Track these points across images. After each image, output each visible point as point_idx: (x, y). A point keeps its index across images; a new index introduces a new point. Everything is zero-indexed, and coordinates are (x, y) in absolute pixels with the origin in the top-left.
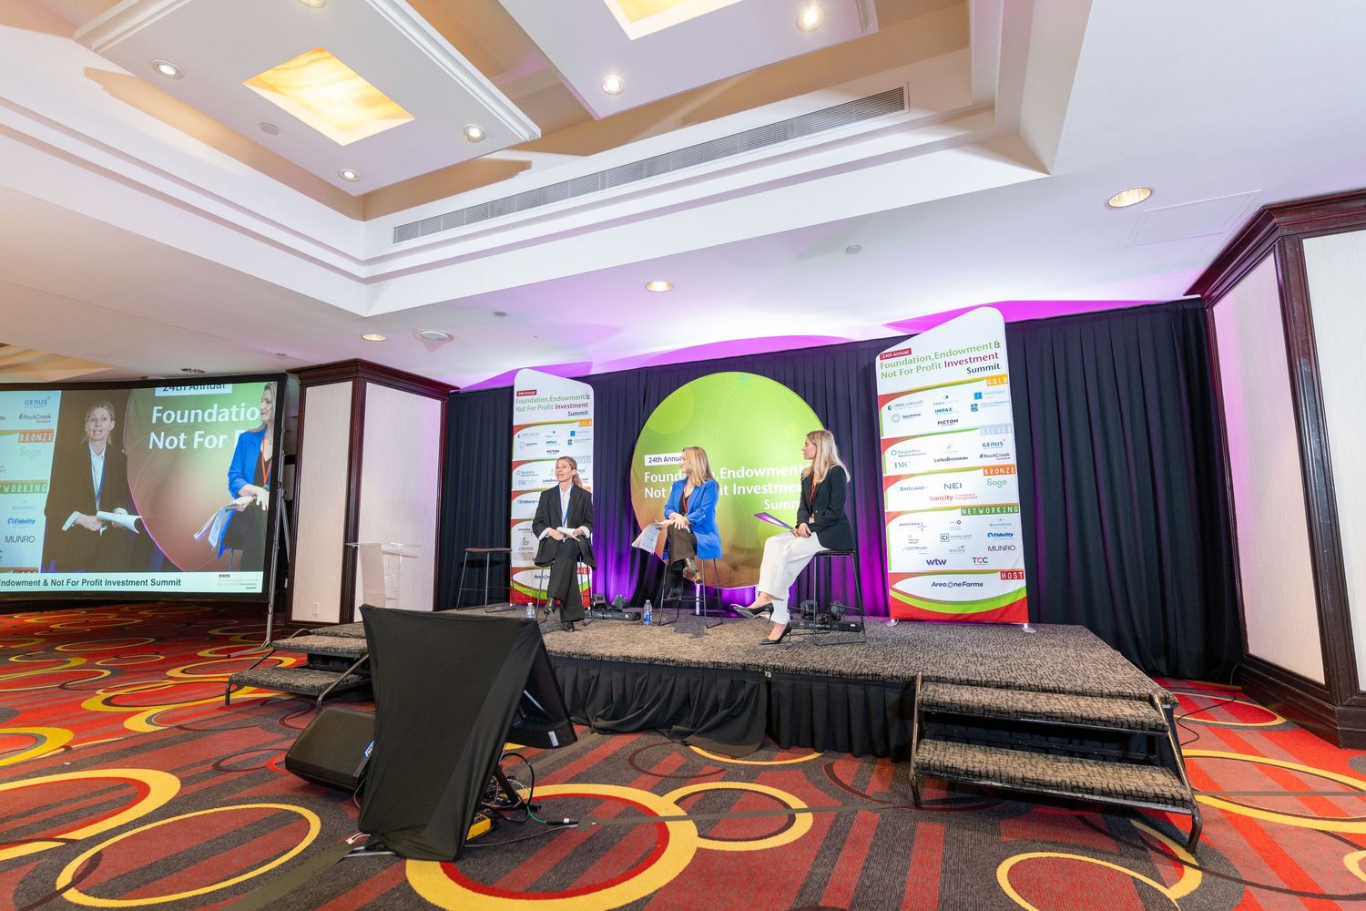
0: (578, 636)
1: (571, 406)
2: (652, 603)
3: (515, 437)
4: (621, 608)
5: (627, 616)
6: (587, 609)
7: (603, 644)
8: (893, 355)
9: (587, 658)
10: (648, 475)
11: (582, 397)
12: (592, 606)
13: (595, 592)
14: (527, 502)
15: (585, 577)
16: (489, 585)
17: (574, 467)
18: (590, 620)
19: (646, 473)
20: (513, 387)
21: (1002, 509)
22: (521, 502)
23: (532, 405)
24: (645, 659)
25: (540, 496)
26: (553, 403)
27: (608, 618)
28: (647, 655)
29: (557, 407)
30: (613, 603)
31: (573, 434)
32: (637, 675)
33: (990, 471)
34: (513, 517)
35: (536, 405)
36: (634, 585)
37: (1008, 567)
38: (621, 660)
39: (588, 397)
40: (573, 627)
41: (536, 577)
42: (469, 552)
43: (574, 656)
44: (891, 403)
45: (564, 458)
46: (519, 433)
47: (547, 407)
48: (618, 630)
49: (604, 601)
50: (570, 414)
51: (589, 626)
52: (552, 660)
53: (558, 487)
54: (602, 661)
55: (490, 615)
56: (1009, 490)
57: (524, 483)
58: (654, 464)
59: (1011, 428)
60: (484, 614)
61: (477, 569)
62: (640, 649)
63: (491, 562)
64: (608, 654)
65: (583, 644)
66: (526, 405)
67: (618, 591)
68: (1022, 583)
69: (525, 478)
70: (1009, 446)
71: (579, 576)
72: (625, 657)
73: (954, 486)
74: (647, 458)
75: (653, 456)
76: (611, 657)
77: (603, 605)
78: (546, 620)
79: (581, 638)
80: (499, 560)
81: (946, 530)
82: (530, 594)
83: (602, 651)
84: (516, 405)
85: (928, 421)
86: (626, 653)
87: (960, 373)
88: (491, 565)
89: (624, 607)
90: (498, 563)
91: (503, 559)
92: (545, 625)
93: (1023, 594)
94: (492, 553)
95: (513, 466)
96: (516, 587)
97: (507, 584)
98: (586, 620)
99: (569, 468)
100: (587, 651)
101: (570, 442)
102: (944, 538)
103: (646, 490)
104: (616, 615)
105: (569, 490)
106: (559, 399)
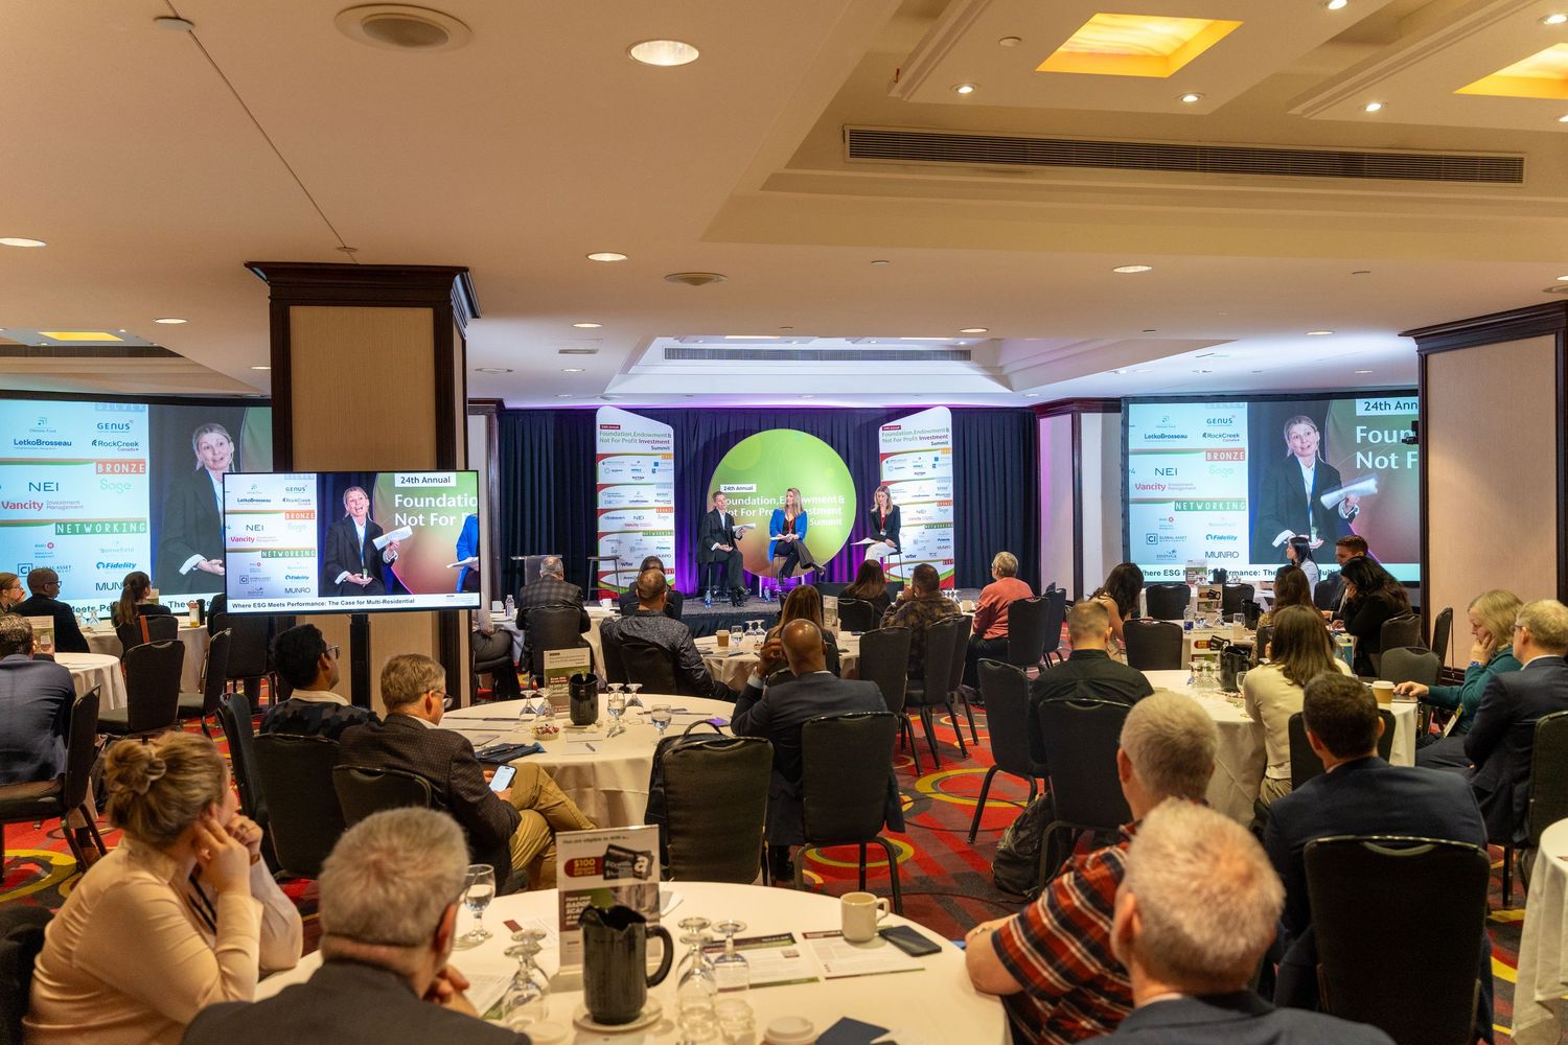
8: (890, 428)
11: (663, 435)
14: (614, 518)
20: (595, 419)
21: (945, 525)
23: (615, 437)
26: (637, 438)
29: (641, 442)
31: (656, 464)
33: (941, 503)
35: (620, 438)
37: (947, 558)
44: (889, 459)
47: (632, 441)
56: (948, 515)
57: (610, 502)
59: (952, 480)
66: (610, 437)
68: (952, 567)
70: (950, 490)
73: (921, 512)
81: (917, 538)
85: (908, 473)
87: (927, 444)
93: (953, 573)
95: (599, 488)
101: (654, 472)
102: (915, 542)
106: (643, 435)
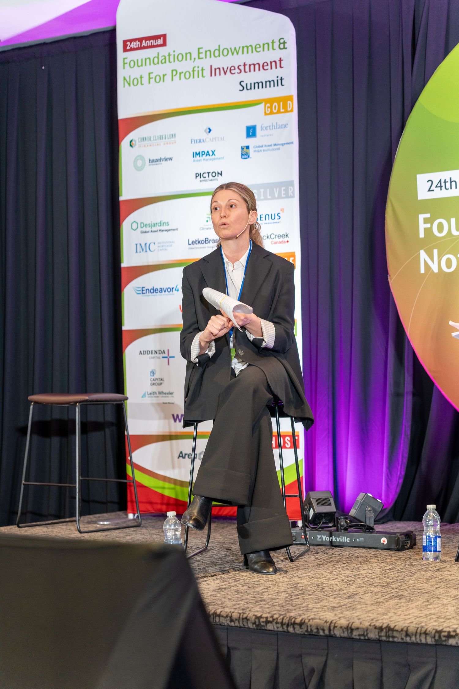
0: (276, 583)
1: (245, 68)
2: (441, 511)
3: (124, 145)
4: (370, 522)
5: (384, 540)
6: (294, 525)
7: (334, 602)
9: (298, 630)
10: (426, 221)
11: (268, 46)
12: (305, 518)
13: (311, 487)
14: (154, 291)
15: (288, 454)
16: (81, 474)
17: (251, 207)
18: (303, 548)
19: (421, 217)
20: (113, 32)
22: (143, 291)
23: (159, 69)
24: (426, 633)
25: (181, 276)
26: (206, 63)
27: (341, 546)
28: (432, 625)
29: (214, 71)
30: (353, 512)
31: (251, 132)
32: (410, 667)
34: (128, 325)
35: (165, 69)
36: (400, 471)
38: (373, 635)
39: (283, 45)
40: (271, 562)
41: (182, 455)
42: (36, 403)
43: (270, 627)
45: (227, 186)
46: (133, 135)
47: (192, 74)
48: (364, 570)
49: (332, 508)
50: (244, 87)
51: (301, 561)
52: (222, 635)
53: (218, 254)
54: (330, 636)
55: (86, 536)
57: (146, 248)
58: (438, 194)
60: (75, 535)
61: (56, 441)
62: (416, 613)
63: (84, 425)
64: (343, 622)
65: (289, 600)
66: (144, 71)
67: (362, 487)
69: (149, 238)
71: (276, 452)
72: (381, 629)
74: (422, 180)
75: (436, 177)
76: (350, 629)
77: (330, 517)
78: (206, 549)
79: (283, 587)
80: (100, 419)
82: (169, 492)
83: (329, 616)
84: (122, 73)
86: (383, 621)
88: (84, 431)
89: (377, 521)
90: (98, 426)
91: (110, 417)
92: (206, 558)
94: (85, 405)
95: (123, 209)
96: (140, 478)
97: (121, 472)
98: (294, 550)
99: (241, 209)
100: (297, 615)
101: (245, 153)
103: (423, 255)
104: (361, 538)
105: (244, 259)
106: (219, 52)
